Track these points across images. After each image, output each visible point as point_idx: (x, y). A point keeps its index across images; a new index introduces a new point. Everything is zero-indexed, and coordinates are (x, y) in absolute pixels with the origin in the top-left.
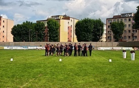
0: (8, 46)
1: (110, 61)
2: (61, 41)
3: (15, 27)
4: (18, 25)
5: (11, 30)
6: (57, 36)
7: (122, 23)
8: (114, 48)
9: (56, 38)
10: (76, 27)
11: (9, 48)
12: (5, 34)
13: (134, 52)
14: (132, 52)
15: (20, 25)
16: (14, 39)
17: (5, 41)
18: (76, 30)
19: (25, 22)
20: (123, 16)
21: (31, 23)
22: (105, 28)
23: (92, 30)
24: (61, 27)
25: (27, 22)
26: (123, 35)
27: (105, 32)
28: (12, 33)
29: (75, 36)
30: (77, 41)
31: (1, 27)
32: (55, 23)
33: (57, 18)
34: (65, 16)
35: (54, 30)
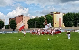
2: (54, 27)
3: (29, 20)
4: (31, 19)
5: (27, 22)
10: (63, 18)
17: (25, 28)
19: (36, 17)
23: (73, 19)
30: (64, 27)
31: (23, 21)
32: (50, 17)
33: (52, 14)
34: (57, 12)
35: (50, 21)
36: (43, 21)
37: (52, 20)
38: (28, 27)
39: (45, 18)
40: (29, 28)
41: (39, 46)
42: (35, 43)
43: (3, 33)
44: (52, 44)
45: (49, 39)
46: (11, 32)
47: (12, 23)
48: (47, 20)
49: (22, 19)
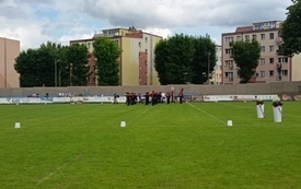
0: (9, 97)
1: (230, 123)
2: (124, 83)
3: (23, 55)
4: (30, 51)
5: (14, 62)
6: (115, 73)
7: (255, 44)
8: (239, 97)
9: (113, 78)
10: (155, 53)
11: (11, 102)
13: (281, 105)
14: (276, 104)
15: (34, 51)
16: (22, 81)
17: (2, 87)
18: (157, 60)
20: (258, 28)
21: (59, 46)
22: (219, 54)
23: (191, 60)
24: (123, 54)
25: (49, 44)
26: (258, 70)
27: (219, 63)
28: (19, 68)
29: (155, 73)
30: (159, 84)
32: (111, 45)
34: (132, 29)
35: (109, 61)
36: (81, 59)
39: (91, 50)
40: (23, 84)
48: (97, 56)
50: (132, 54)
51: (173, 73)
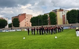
2: (58, 24)
3: (32, 18)
4: (34, 17)
5: (30, 20)
6: (55, 21)
9: (55, 23)
10: (67, 15)
12: (28, 22)
16: (32, 25)
17: (28, 26)
19: (39, 15)
28: (31, 22)
31: (26, 19)
32: (54, 14)
33: (56, 11)
34: (60, 9)
35: (53, 18)
36: (46, 18)
37: (55, 17)
38: (31, 25)
41: (47, 45)
42: (42, 42)
43: (6, 31)
44: (62, 43)
45: (56, 37)
46: (14, 31)
47: (15, 22)
48: (50, 17)
49: (25, 17)
50: (60, 16)
51: (72, 20)
